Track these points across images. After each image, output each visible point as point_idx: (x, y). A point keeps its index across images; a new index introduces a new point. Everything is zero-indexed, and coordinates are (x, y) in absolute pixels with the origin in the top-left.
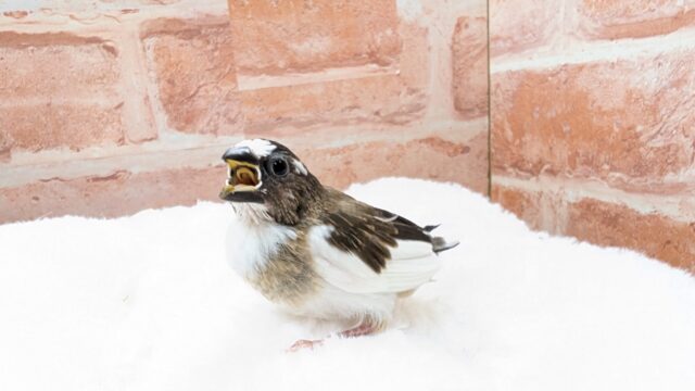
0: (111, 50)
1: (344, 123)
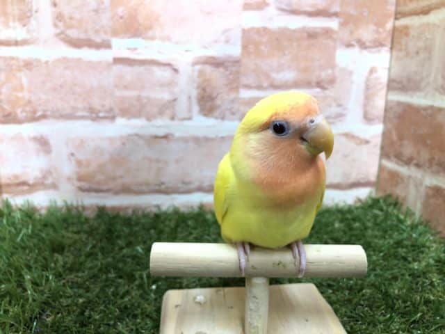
0: (176, 70)
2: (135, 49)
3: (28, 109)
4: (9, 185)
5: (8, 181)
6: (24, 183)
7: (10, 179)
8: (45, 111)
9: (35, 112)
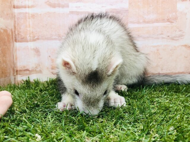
2: (80, 7)
3: (31, 35)
4: (21, 71)
5: (21, 69)
6: (27, 70)
7: (21, 68)
8: (38, 36)
9: (34, 37)
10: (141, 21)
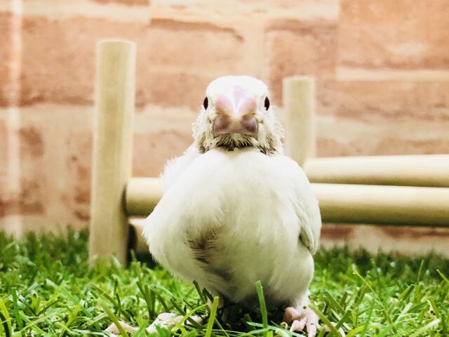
1: (429, 118)
10: (377, 61)
